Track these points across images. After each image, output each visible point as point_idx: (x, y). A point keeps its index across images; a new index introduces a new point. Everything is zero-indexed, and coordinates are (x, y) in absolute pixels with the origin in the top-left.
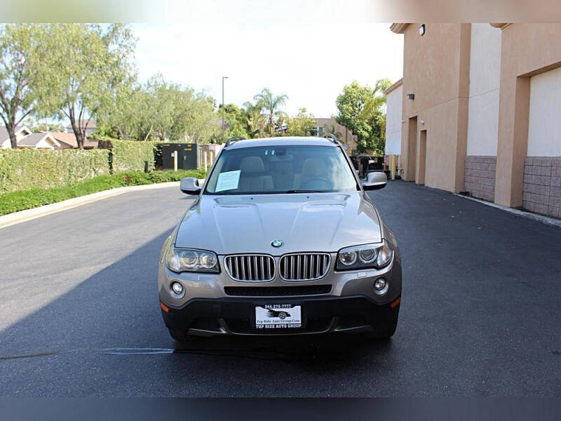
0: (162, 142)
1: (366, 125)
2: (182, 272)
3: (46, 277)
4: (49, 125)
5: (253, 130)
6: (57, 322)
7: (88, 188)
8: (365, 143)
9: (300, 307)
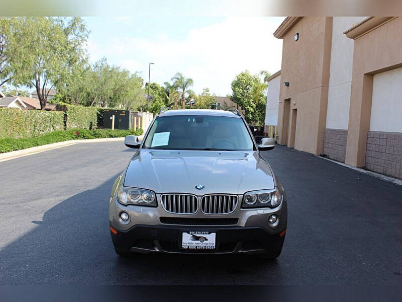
0: (103, 108)
1: (252, 103)
2: (128, 205)
3: (18, 205)
4: (18, 91)
5: (170, 103)
6: (27, 239)
7: (47, 140)
8: (251, 116)
9: (215, 234)
